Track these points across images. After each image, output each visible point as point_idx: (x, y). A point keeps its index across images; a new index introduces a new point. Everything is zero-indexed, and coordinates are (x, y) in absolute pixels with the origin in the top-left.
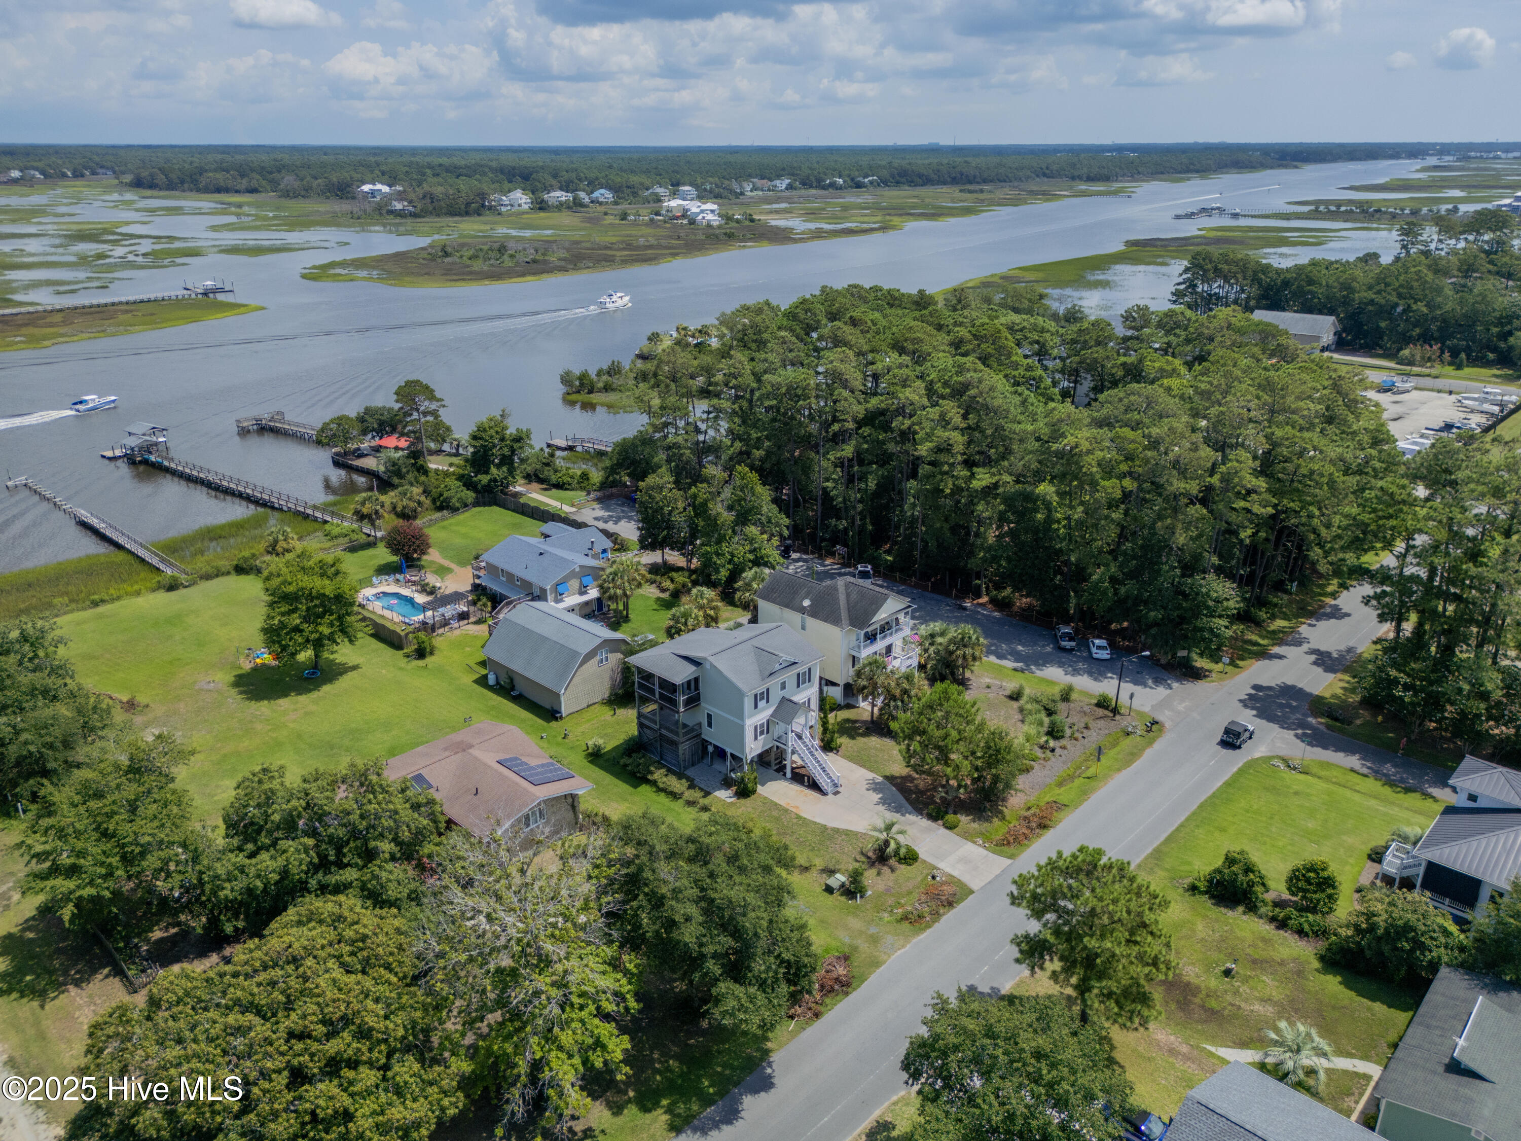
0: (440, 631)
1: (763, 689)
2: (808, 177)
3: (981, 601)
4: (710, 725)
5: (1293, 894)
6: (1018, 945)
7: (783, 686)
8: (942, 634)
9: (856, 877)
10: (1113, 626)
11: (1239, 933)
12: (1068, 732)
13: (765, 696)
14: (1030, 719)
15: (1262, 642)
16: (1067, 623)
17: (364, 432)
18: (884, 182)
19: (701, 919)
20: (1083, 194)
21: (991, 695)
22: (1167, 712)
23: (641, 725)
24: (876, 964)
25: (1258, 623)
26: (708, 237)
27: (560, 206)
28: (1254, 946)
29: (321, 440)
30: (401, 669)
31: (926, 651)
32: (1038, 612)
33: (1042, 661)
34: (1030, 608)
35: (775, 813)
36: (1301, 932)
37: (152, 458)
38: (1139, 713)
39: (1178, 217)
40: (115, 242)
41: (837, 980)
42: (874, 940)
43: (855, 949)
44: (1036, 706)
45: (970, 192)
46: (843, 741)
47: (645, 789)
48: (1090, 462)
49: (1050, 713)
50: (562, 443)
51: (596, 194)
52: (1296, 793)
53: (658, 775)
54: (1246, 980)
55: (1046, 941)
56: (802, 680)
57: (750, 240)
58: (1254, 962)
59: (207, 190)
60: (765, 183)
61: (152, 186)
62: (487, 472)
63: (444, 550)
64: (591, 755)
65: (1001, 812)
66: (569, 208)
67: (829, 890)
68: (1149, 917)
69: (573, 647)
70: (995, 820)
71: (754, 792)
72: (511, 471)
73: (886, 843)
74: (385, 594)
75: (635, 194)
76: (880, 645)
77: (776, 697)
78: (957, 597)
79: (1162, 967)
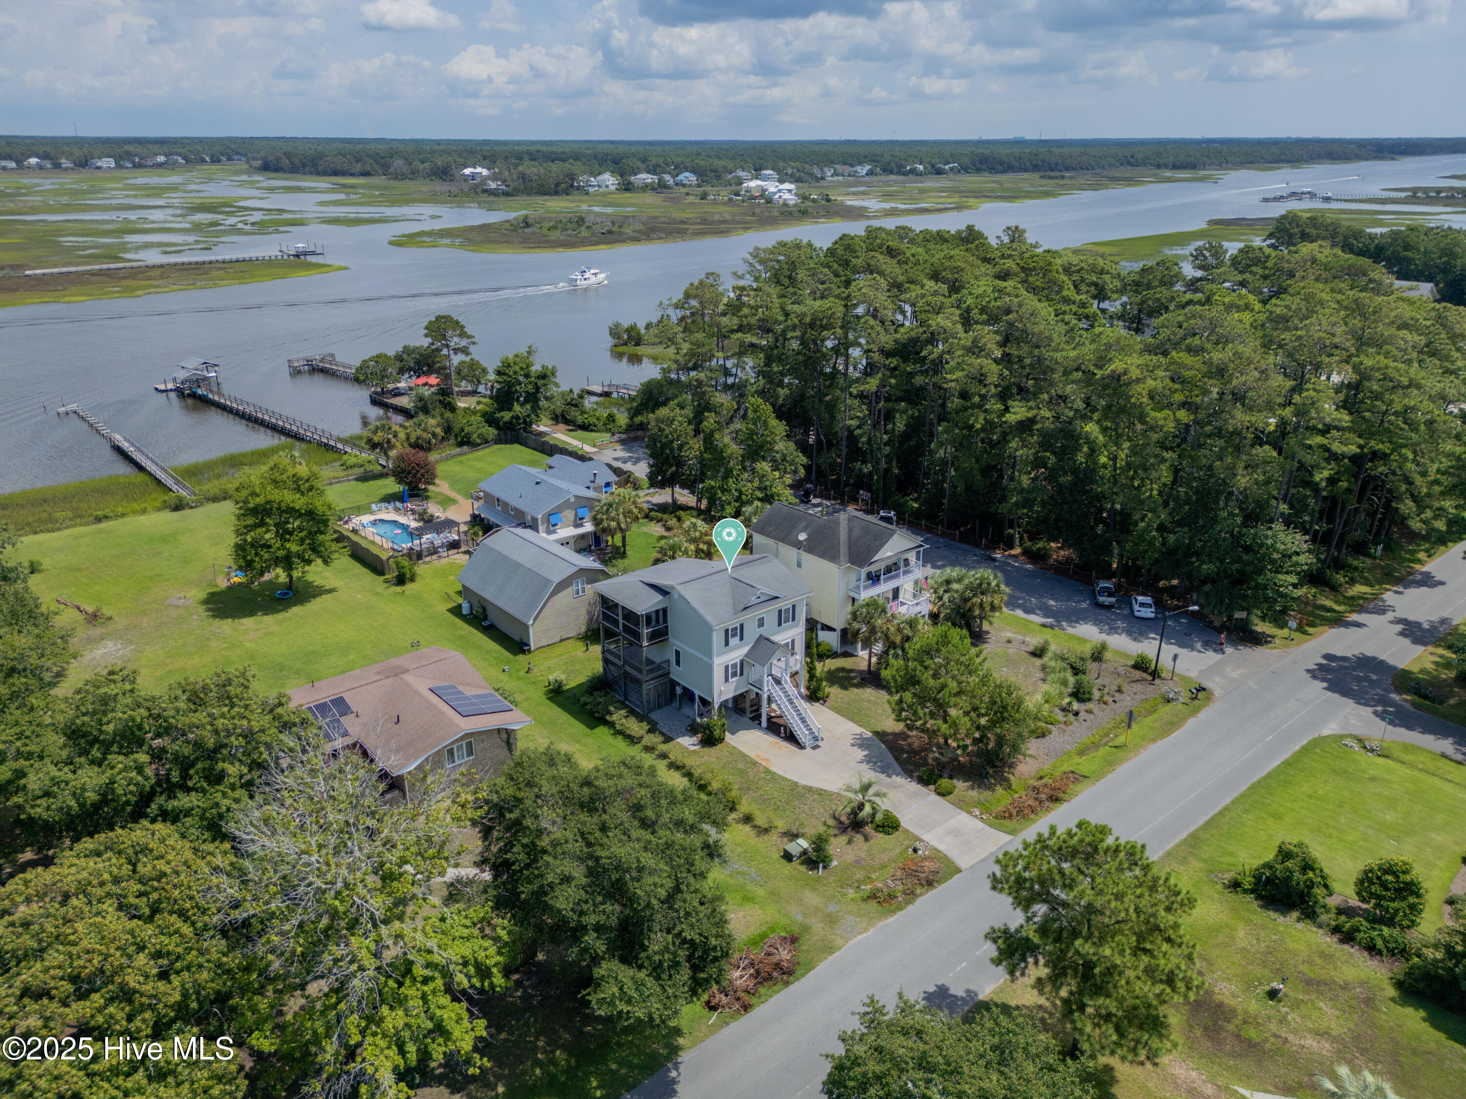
0: (428, 559)
1: (735, 623)
2: (889, 163)
3: (1013, 552)
4: (678, 663)
5: (1363, 900)
6: (995, 941)
7: (761, 622)
8: (959, 580)
9: (819, 843)
10: (1162, 584)
11: (1291, 945)
12: (1096, 694)
13: (739, 632)
14: (1051, 677)
15: (1337, 608)
16: (1108, 578)
17: (401, 371)
18: (964, 169)
19: (584, 881)
20: (1168, 180)
21: (1012, 650)
22: (1217, 679)
23: (606, 661)
24: (829, 949)
25: (1334, 588)
26: (782, 214)
27: (645, 188)
28: (1309, 962)
29: (359, 378)
30: (378, 594)
31: (940, 598)
32: (1075, 565)
33: (1075, 617)
34: (1068, 560)
35: (740, 765)
36: (1371, 949)
37: (199, 391)
38: (1184, 679)
39: (1266, 200)
40: (228, 214)
41: (778, 966)
42: (832, 920)
43: (806, 929)
44: (1061, 664)
45: (1051, 178)
46: (834, 692)
47: (602, 731)
48: (1140, 393)
49: (1076, 671)
50: (598, 389)
51: (681, 177)
52: (1373, 779)
53: (618, 716)
54: (1296, 1005)
55: (1028, 939)
56: (784, 617)
57: (824, 216)
58: (1309, 982)
59: (325, 173)
60: (847, 169)
61: (277, 169)
62: (510, 410)
63: (454, 482)
64: (552, 691)
65: (1007, 780)
66: (653, 189)
67: (787, 857)
68: (1165, 919)
69: (545, 575)
70: (998, 787)
71: (721, 740)
72: (536, 409)
73: (861, 806)
74: (382, 521)
75: (718, 177)
76: (885, 587)
77: (752, 633)
78: (987, 548)
79: (1181, 986)
